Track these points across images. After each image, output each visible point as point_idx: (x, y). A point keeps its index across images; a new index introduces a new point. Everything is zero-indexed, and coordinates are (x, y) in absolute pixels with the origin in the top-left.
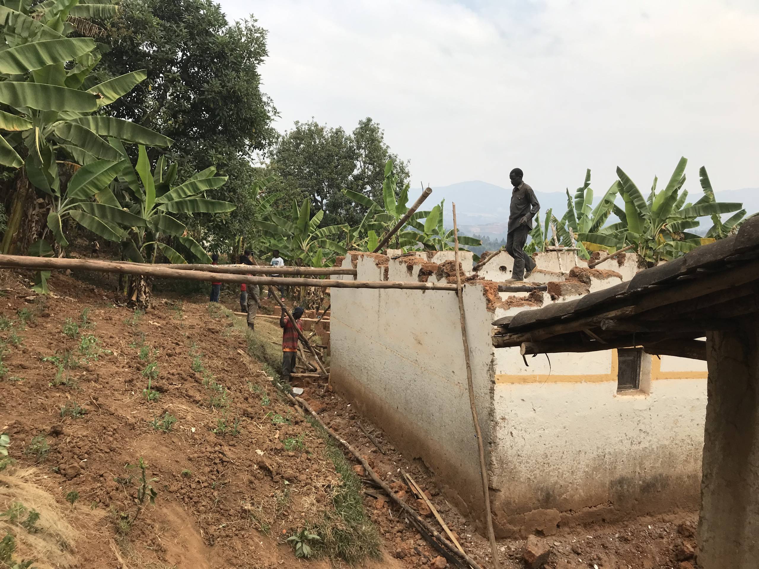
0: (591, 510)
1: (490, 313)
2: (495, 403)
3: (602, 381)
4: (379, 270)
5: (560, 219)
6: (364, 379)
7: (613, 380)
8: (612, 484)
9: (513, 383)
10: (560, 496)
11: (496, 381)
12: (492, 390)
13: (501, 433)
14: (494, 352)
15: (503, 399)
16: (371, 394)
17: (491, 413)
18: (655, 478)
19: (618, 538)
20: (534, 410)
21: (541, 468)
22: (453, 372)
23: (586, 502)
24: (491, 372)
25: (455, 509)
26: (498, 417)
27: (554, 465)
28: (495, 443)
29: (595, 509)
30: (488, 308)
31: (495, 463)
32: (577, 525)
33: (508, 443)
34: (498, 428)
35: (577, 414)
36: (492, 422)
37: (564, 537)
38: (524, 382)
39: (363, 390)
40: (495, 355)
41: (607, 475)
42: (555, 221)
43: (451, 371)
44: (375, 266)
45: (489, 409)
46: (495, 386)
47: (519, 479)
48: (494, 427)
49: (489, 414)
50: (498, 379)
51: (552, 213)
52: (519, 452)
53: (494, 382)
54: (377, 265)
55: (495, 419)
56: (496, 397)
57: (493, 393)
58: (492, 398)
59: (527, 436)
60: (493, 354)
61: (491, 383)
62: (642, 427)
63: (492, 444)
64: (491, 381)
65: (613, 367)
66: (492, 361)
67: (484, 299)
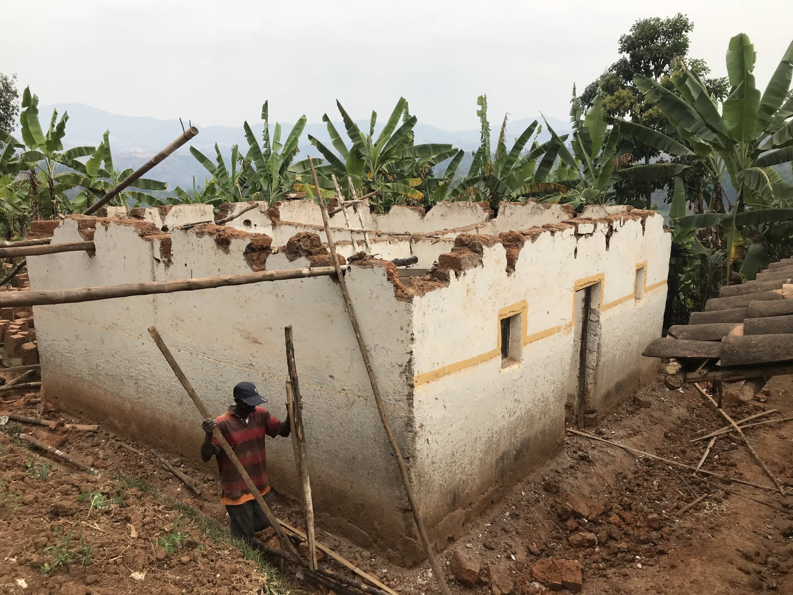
0: (484, 496)
1: (403, 303)
2: (414, 410)
3: (491, 358)
4: (148, 244)
5: (244, 156)
6: (129, 391)
7: (499, 355)
8: (497, 462)
9: (428, 382)
10: (463, 492)
11: (415, 384)
12: (410, 396)
13: (420, 444)
14: (413, 350)
15: (421, 403)
16: (147, 411)
17: (409, 423)
18: (523, 444)
19: (509, 516)
20: (445, 407)
21: (450, 470)
22: (331, 376)
23: (481, 490)
24: (407, 374)
25: (347, 540)
26: (417, 425)
27: (459, 462)
28: (414, 457)
29: (487, 493)
30: (398, 297)
31: (414, 480)
32: (475, 517)
33: (425, 452)
34: (417, 438)
35: (475, 400)
36: (410, 434)
37: (469, 534)
38: (437, 377)
39: (128, 405)
40: (413, 353)
41: (494, 455)
42: (242, 158)
43: (327, 376)
44: (140, 239)
45: (406, 419)
46: (415, 390)
47: (433, 489)
48: (413, 438)
49: (407, 425)
50: (416, 381)
51: (238, 150)
52: (433, 460)
53: (412, 386)
54: (142, 236)
55: (414, 429)
56: (416, 403)
57: (412, 399)
58: (411, 405)
59: (439, 439)
60: (411, 352)
61: (408, 387)
62: (517, 397)
63: (410, 459)
64: (409, 385)
65: (498, 341)
66: (410, 361)
67: (390, 286)
